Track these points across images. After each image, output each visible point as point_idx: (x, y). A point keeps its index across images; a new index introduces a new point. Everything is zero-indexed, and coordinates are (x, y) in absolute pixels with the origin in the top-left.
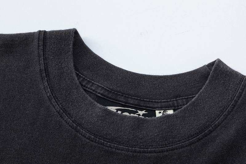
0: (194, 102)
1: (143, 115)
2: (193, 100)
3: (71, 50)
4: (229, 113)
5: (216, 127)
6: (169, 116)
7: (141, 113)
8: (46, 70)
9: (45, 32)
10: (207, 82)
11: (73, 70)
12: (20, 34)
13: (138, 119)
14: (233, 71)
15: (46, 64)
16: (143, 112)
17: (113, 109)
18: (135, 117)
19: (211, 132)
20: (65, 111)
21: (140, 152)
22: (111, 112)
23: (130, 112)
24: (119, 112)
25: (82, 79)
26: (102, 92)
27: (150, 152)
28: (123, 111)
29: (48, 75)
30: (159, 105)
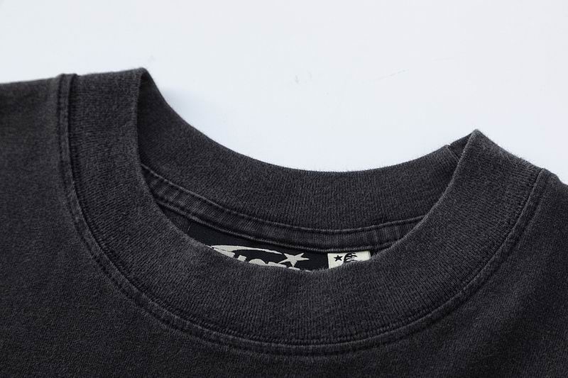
0: (419, 233)
1: (299, 264)
2: (417, 227)
3: (134, 115)
4: (504, 256)
5: (474, 290)
6: (360, 265)
7: (293, 259)
8: (75, 163)
9: (75, 77)
10: (451, 184)
11: (137, 163)
12: (19, 84)
13: (286, 275)
14: (512, 157)
15: (74, 150)
16: (299, 257)
17: (227, 250)
18: (278, 270)
19: (460, 303)
20: (114, 257)
21: (288, 353)
22: (220, 258)
23: (267, 258)
24: (242, 258)
25: (155, 182)
26: (201, 212)
27: (314, 353)
28: (250, 255)
29: (77, 175)
30: (336, 241)
